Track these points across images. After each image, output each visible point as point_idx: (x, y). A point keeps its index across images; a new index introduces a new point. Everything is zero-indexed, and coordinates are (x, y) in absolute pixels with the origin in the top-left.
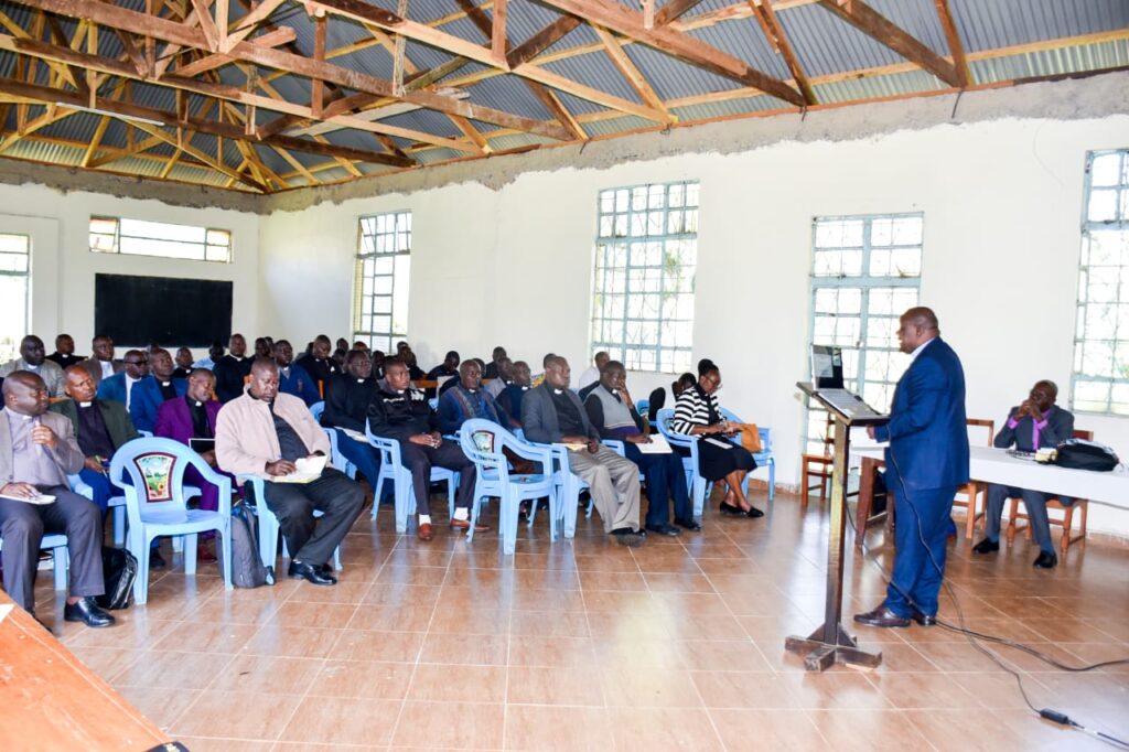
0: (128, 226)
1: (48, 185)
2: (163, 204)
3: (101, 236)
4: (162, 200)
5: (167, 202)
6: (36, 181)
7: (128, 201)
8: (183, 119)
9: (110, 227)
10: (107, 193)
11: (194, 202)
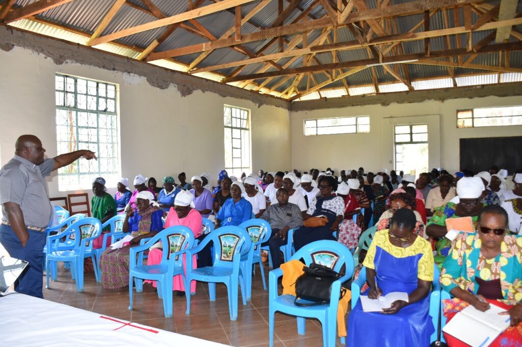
0: (478, 112)
1: (435, 99)
2: (497, 97)
3: (465, 120)
4: (496, 95)
5: (499, 96)
6: (429, 99)
7: (476, 99)
8: (427, 54)
9: (469, 114)
10: (464, 97)
11: (517, 92)
